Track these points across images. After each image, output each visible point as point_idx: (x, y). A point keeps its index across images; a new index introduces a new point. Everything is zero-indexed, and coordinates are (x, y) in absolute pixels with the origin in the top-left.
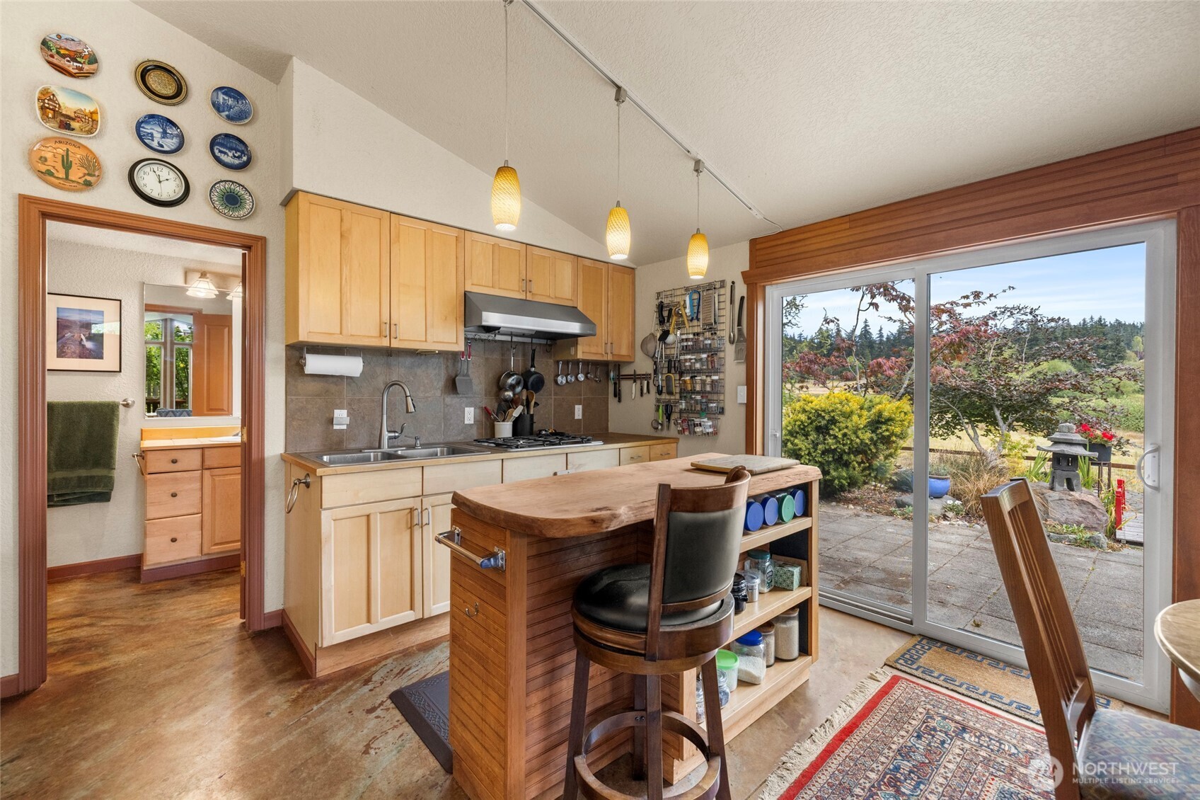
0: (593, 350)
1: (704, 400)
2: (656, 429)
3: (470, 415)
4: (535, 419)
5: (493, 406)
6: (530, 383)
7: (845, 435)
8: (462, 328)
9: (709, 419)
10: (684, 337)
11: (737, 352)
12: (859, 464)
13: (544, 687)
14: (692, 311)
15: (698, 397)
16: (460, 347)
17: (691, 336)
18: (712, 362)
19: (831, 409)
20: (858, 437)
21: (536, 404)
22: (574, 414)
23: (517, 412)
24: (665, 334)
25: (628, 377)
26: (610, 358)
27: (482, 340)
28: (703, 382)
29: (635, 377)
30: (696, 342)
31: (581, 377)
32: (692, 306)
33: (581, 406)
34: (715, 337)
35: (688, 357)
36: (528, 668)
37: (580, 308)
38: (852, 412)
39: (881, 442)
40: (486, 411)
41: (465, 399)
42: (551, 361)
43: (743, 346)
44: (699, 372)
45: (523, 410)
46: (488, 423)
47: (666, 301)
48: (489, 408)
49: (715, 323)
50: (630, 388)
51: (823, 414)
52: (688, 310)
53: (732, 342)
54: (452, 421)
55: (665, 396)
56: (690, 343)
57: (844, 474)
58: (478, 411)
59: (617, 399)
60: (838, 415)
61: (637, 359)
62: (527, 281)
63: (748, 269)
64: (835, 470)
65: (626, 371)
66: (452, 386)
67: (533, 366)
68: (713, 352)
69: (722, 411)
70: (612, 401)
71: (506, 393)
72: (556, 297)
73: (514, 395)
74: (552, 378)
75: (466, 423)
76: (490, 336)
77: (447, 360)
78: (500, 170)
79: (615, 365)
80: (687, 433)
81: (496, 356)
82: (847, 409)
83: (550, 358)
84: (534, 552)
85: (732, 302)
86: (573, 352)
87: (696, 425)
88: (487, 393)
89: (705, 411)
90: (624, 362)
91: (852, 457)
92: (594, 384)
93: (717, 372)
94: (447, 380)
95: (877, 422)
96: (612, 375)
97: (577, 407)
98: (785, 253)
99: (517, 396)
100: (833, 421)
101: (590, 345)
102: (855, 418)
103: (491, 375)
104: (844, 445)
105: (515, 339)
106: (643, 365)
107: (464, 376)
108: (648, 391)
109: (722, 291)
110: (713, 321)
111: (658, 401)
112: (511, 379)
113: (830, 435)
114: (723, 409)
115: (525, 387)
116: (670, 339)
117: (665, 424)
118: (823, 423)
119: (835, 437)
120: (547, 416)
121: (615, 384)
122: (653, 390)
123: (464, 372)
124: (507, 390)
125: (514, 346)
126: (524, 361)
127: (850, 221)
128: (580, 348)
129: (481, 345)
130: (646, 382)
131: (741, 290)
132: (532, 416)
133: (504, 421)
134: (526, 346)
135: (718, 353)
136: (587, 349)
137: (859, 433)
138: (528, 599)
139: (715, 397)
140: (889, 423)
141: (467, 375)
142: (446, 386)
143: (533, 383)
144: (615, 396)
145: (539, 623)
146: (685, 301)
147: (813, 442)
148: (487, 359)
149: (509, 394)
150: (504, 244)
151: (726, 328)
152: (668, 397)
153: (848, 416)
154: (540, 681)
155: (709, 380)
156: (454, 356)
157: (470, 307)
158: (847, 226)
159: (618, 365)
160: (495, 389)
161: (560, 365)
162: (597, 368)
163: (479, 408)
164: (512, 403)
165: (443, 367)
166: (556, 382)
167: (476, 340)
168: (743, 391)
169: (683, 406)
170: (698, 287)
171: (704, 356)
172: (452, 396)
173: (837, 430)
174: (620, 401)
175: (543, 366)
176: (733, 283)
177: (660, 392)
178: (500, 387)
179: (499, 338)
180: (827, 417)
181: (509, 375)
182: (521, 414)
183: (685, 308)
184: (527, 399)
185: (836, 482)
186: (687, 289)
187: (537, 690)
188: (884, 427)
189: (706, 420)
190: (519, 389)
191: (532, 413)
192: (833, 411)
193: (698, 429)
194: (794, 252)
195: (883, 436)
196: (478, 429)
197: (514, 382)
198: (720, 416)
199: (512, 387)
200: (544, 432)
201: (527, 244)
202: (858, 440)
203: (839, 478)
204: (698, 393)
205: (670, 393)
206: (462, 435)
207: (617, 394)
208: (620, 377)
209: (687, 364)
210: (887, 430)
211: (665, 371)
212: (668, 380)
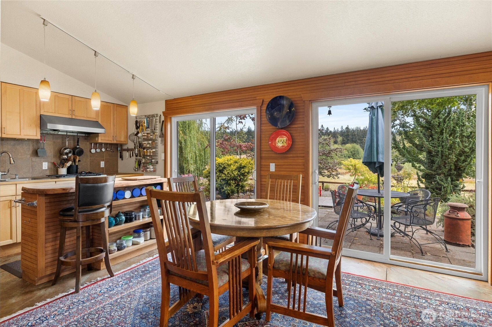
0: (106, 139)
1: (150, 159)
2: (135, 170)
3: (45, 166)
4: (79, 167)
5: (58, 161)
6: (76, 153)
7: (228, 173)
8: (39, 130)
9: (152, 166)
10: (144, 135)
11: (162, 141)
12: (234, 184)
13: (52, 242)
14: (147, 124)
15: (148, 158)
16: (39, 137)
17: (146, 134)
18: (153, 144)
19: (224, 163)
20: (233, 174)
21: (79, 161)
22: (100, 165)
23: (69, 164)
24: (138, 133)
25: (125, 150)
26: (115, 142)
27: (51, 134)
28: (150, 152)
29: (128, 150)
30: (147, 136)
31: (103, 150)
32: (147, 122)
33: (104, 162)
34: (154, 135)
35: (145, 142)
36: (45, 235)
37: (100, 122)
38: (231, 164)
39: (242, 175)
40: (54, 164)
41: (42, 159)
42: (88, 143)
43: (163, 138)
44: (149, 148)
45: (72, 163)
46: (55, 169)
47: (138, 120)
48: (55, 162)
49: (154, 130)
50: (126, 154)
51: (221, 165)
52: (145, 124)
53: (160, 137)
54: (36, 168)
55: (138, 157)
56: (146, 137)
57: (229, 188)
58: (50, 164)
59: (121, 159)
60: (226, 165)
61: (129, 143)
62: (73, 111)
63: (165, 111)
64: (226, 187)
65: (125, 147)
66: (36, 153)
67: (78, 145)
68: (153, 141)
69: (157, 163)
70: (119, 160)
71: (64, 156)
72: (87, 117)
73: (68, 157)
74: (89, 150)
75: (43, 169)
76: (56, 133)
77: (33, 142)
78: (42, 81)
79: (120, 145)
80: (145, 171)
81: (59, 141)
82: (229, 163)
83: (88, 142)
84: (48, 201)
85: (160, 122)
86: (97, 140)
87: (148, 168)
88: (55, 156)
89: (151, 163)
90: (123, 144)
91: (231, 181)
92: (111, 153)
93: (155, 148)
94: (33, 151)
95: (240, 168)
96: (119, 149)
97: (101, 162)
98: (175, 106)
99: (69, 158)
100: (225, 168)
101: (105, 137)
102: (232, 166)
103: (56, 149)
104: (228, 177)
105: (68, 134)
106: (131, 145)
107: (42, 149)
108: (133, 156)
109: (157, 118)
110: (153, 129)
111: (136, 159)
112: (66, 150)
113: (223, 173)
114: (157, 162)
115: (74, 154)
116: (140, 135)
117: (139, 168)
118: (221, 168)
119: (225, 174)
120: (86, 166)
121: (120, 153)
122: (134, 155)
123: (42, 147)
124: (64, 155)
125: (68, 137)
126: (74, 143)
127: (192, 98)
128: (100, 138)
129: (51, 136)
130: (132, 152)
131: (163, 118)
132: (77, 166)
133: (62, 168)
134: (75, 137)
135: (155, 141)
136: (103, 138)
137: (234, 172)
138: (45, 215)
139: (155, 157)
140: (245, 168)
141: (43, 149)
142: (32, 153)
143: (77, 152)
144: (120, 158)
145: (50, 222)
146: (144, 121)
147: (218, 176)
148: (54, 142)
149: (65, 157)
150: (59, 95)
151: (158, 132)
152: (140, 158)
153: (229, 165)
154: (51, 240)
155: (152, 151)
156: (37, 141)
157: (43, 121)
158: (191, 100)
159: (121, 145)
160: (58, 155)
161: (93, 145)
162: (112, 146)
163: (50, 162)
164: (67, 160)
165: (31, 145)
166: (90, 152)
167: (48, 134)
168: (163, 155)
169: (144, 161)
170: (149, 115)
171: (150, 142)
172: (36, 157)
173: (226, 171)
174: (122, 160)
175: (83, 145)
176: (160, 115)
177: (137, 156)
178: (61, 153)
179: (60, 133)
180: (222, 166)
181: (65, 149)
182: (71, 165)
183: (144, 123)
184: (74, 159)
185: (226, 192)
186: (145, 116)
187: (49, 242)
188: (242, 170)
189: (151, 166)
190: (70, 155)
191: (77, 164)
192: (225, 164)
193: (148, 170)
194: (178, 106)
195: (242, 173)
196: (50, 171)
197: (68, 152)
198: (157, 165)
199: (67, 154)
200: (83, 173)
201: (72, 96)
202: (233, 175)
203: (227, 190)
204: (148, 156)
205: (140, 156)
206: (42, 174)
207: (121, 157)
208: (122, 150)
209: (145, 145)
210: (244, 171)
211: (138, 147)
212: (139, 151)
